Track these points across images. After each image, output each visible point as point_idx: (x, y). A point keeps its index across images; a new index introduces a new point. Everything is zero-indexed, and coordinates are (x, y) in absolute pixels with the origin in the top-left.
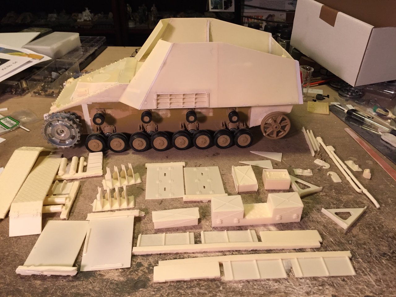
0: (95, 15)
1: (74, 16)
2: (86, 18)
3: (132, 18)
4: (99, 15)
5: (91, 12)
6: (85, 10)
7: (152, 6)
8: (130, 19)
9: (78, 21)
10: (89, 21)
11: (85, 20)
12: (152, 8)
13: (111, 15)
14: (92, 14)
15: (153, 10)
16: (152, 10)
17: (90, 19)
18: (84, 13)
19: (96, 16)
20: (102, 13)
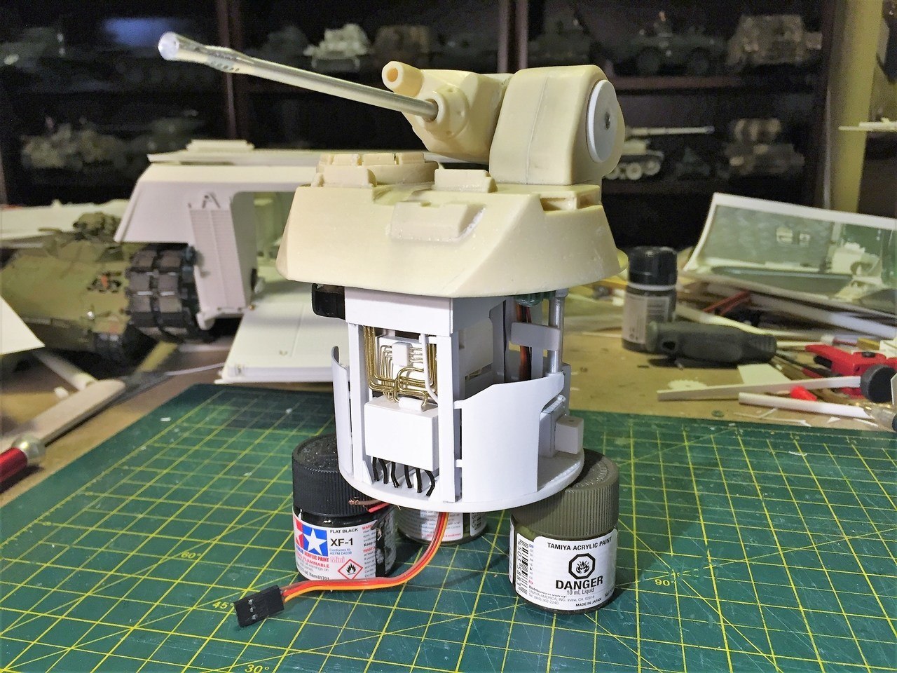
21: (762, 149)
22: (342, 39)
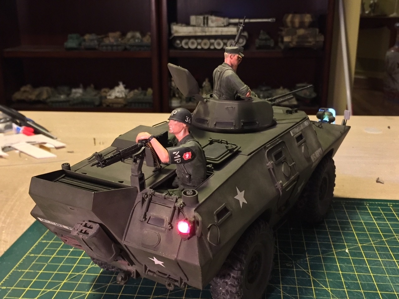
0: (130, 91)
1: (105, 92)
2: (118, 95)
3: (177, 95)
4: (136, 91)
5: (126, 88)
6: (118, 85)
7: (204, 80)
8: (174, 96)
9: (108, 97)
10: (122, 98)
11: (116, 97)
12: (204, 83)
13: (150, 91)
14: (127, 90)
15: (205, 86)
16: (203, 85)
17: (124, 96)
18: (117, 89)
19: (132, 93)
20: (140, 89)
21: (301, 32)
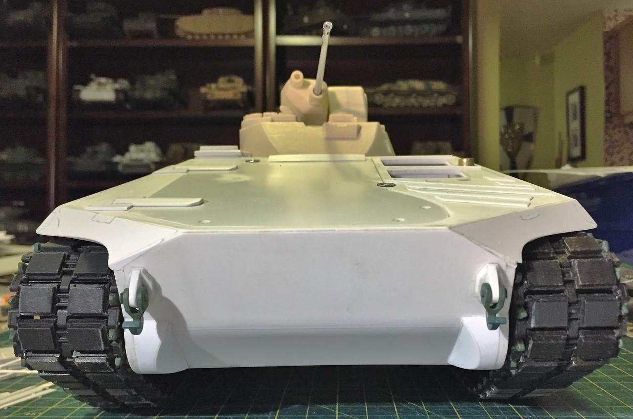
22: (142, 151)
